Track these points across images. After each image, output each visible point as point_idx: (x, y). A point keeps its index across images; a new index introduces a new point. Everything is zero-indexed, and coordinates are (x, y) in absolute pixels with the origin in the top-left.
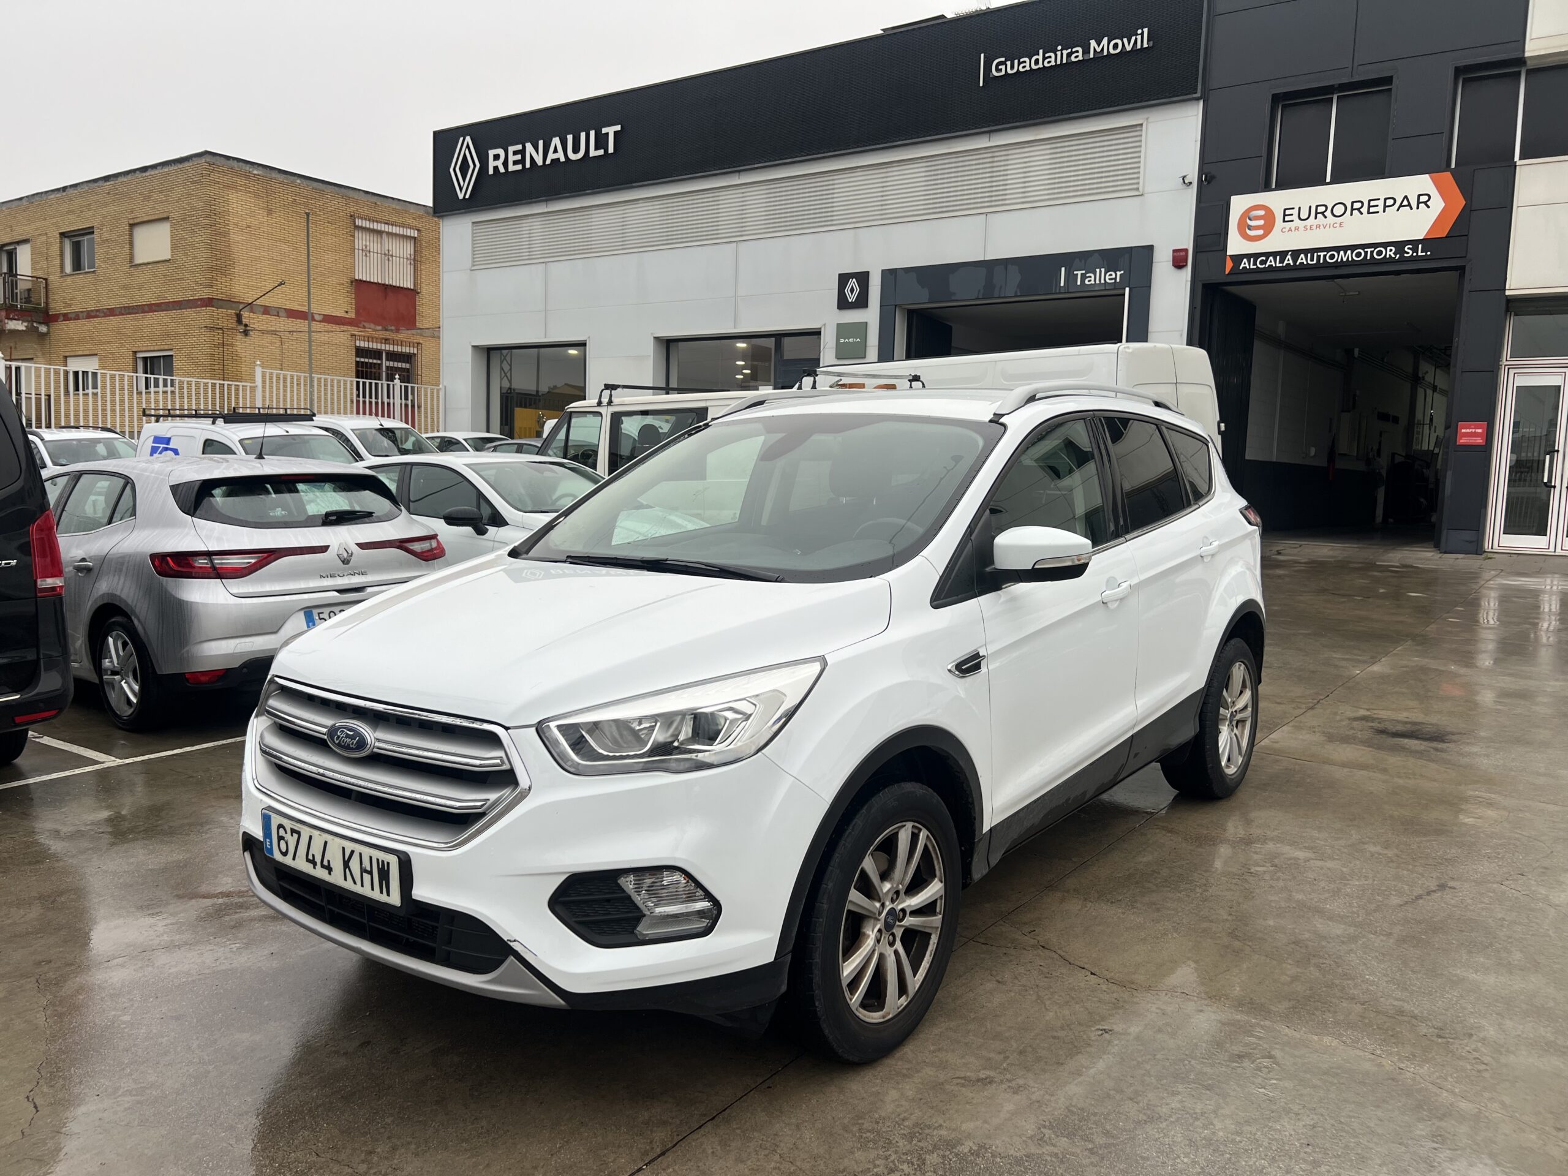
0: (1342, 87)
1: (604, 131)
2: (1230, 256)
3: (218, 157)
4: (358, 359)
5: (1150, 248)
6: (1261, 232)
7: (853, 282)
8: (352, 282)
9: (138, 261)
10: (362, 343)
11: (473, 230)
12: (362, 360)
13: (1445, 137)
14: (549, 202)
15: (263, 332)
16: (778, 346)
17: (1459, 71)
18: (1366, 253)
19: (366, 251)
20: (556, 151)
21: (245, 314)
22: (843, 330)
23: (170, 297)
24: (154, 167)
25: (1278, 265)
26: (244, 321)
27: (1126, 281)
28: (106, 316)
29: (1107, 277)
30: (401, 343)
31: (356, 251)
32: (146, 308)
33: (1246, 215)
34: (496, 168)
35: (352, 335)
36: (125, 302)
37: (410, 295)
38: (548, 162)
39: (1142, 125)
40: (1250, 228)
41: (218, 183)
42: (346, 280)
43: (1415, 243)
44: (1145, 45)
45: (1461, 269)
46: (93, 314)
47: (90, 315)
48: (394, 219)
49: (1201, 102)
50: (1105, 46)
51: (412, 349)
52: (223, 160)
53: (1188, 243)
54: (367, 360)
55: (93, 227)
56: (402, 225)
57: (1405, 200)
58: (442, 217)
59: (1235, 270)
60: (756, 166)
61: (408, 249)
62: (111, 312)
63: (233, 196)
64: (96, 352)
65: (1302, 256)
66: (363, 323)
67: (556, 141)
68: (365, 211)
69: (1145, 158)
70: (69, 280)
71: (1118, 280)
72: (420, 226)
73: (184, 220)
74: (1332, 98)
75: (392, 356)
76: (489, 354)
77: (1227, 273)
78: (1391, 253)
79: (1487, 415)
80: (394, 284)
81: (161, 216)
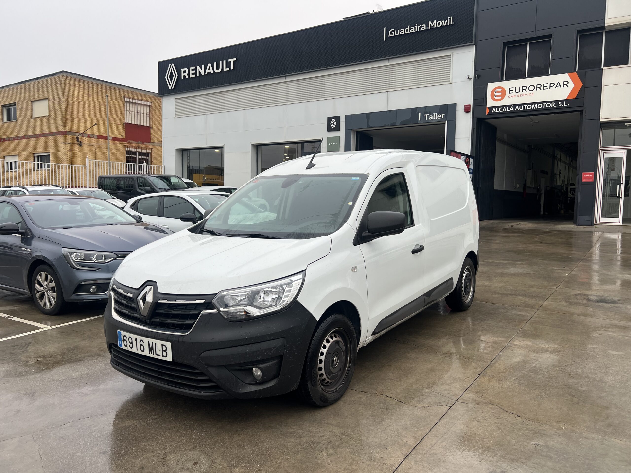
0: (531, 39)
1: (229, 60)
2: (488, 107)
3: (68, 74)
4: (127, 155)
5: (455, 105)
6: (500, 98)
7: (334, 120)
8: (124, 124)
9: (35, 116)
10: (129, 148)
11: (175, 101)
12: (129, 156)
13: (574, 58)
14: (207, 90)
15: (88, 145)
16: (303, 147)
17: (579, 32)
18: (543, 105)
19: (130, 111)
20: (209, 69)
21: (80, 137)
22: (330, 140)
23: (49, 131)
24: (41, 78)
25: (507, 111)
26: (80, 140)
27: (446, 117)
28: (21, 139)
29: (438, 117)
30: (145, 148)
31: (126, 111)
32: (38, 136)
33: (494, 91)
34: (184, 76)
35: (124, 146)
36: (30, 133)
37: (148, 129)
38: (206, 73)
39: (450, 55)
40: (496, 96)
41: (68, 84)
42: (122, 123)
43: (563, 101)
44: (451, 23)
45: (582, 111)
46: (16, 138)
47: (14, 139)
48: (141, 98)
49: (475, 46)
50: (435, 24)
51: (149, 151)
52: (70, 74)
53: (470, 102)
54: (130, 156)
55: (15, 103)
56: (144, 101)
57: (558, 84)
58: (162, 96)
59: (490, 113)
60: (293, 74)
61: (147, 110)
62: (24, 138)
63: (74, 89)
64: (17, 154)
65: (517, 107)
66: (129, 141)
67: (209, 65)
68: (129, 95)
69: (452, 68)
70: (5, 125)
71: (442, 118)
72: (152, 101)
73: (54, 99)
74: (527, 44)
75: (141, 154)
76: (183, 152)
77: (487, 114)
78: (553, 105)
79: (594, 170)
80: (141, 125)
81: (45, 98)
